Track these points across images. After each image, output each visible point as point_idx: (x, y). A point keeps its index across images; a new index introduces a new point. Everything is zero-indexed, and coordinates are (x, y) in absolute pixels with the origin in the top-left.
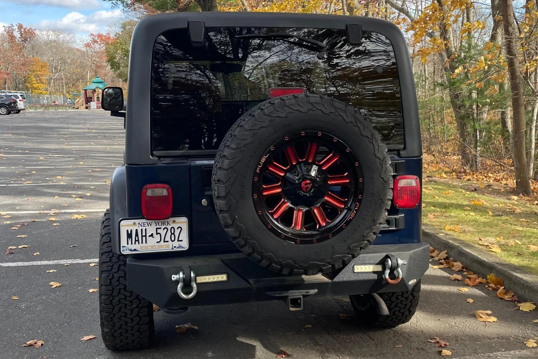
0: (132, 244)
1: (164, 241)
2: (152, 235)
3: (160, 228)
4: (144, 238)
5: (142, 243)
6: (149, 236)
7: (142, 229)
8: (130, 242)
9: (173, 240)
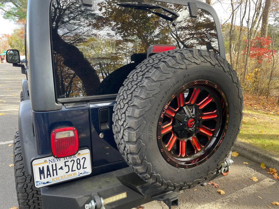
0: (44, 178)
1: (72, 171)
2: (61, 168)
3: (68, 161)
4: (55, 172)
5: (53, 175)
6: (59, 169)
7: (52, 165)
8: (42, 177)
9: (79, 168)
